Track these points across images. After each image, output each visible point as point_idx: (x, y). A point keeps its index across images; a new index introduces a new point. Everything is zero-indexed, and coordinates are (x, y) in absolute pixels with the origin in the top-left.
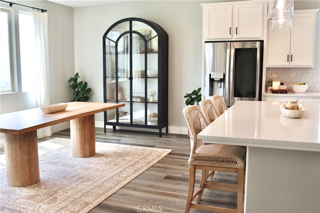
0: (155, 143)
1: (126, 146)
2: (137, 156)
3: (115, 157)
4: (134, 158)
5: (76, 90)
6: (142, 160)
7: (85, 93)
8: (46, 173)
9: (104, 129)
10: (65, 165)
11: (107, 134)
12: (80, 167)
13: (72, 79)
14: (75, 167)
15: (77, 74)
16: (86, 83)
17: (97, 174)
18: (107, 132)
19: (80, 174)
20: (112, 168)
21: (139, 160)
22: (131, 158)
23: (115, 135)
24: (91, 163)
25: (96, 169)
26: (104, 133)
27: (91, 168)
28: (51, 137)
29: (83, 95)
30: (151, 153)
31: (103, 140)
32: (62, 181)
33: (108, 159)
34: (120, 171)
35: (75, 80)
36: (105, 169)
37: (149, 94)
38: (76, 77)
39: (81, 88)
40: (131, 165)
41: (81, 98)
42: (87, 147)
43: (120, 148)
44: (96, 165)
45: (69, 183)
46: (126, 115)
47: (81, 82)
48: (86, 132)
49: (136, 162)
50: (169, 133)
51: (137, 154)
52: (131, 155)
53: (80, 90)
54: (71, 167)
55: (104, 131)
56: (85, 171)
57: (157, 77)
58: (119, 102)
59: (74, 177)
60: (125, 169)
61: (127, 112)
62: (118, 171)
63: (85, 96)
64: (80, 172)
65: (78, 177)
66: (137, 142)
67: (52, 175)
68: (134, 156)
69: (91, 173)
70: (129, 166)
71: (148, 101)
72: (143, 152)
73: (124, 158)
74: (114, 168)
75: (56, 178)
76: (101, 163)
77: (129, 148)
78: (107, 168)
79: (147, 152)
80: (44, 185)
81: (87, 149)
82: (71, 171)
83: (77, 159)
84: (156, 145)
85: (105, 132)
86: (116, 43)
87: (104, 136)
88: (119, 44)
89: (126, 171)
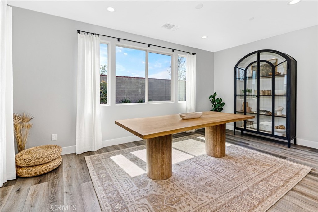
0: (285, 154)
1: (254, 152)
2: (268, 167)
3: (244, 162)
4: (266, 169)
5: (214, 103)
6: (276, 174)
7: (220, 106)
8: (179, 168)
9: (234, 132)
10: (197, 162)
11: (236, 136)
12: (209, 168)
13: (211, 96)
14: (206, 167)
15: (215, 94)
16: (221, 99)
17: (225, 184)
18: (236, 135)
19: (208, 178)
20: (242, 179)
21: (272, 174)
22: (262, 169)
23: (242, 138)
24: (221, 165)
25: (224, 175)
26: (233, 135)
27: (220, 172)
28: (195, 133)
29: (219, 107)
30: (285, 167)
31: (233, 141)
32: (189, 183)
33: (237, 164)
34: (252, 186)
35: (214, 97)
36: (234, 177)
37: (276, 109)
38: (215, 95)
39: (217, 102)
40: (264, 179)
41: (217, 109)
42: (218, 149)
43: (248, 152)
44: (225, 169)
45: (195, 188)
46: (253, 124)
47: (218, 99)
48: (218, 136)
49: (269, 176)
50: (297, 144)
51: (268, 165)
52: (261, 164)
53: (217, 103)
54: (201, 166)
55: (233, 133)
56: (214, 175)
57: (286, 95)
58: (247, 114)
59: (201, 180)
60: (257, 183)
61: (254, 122)
62: (249, 186)
63: (220, 107)
64: (209, 175)
65: (206, 181)
66: (265, 149)
67: (183, 171)
68: (265, 167)
69: (219, 180)
70: (262, 181)
71: (275, 115)
72: (274, 162)
73: (254, 167)
74: (244, 179)
75: (186, 177)
76: (230, 168)
77: (258, 155)
78: (236, 176)
79: (279, 164)
80: (172, 184)
81: (217, 151)
82: (201, 171)
83: (209, 157)
84: (287, 156)
85: (235, 134)
86: (245, 71)
87: (233, 137)
88: (248, 71)
89: (259, 189)
